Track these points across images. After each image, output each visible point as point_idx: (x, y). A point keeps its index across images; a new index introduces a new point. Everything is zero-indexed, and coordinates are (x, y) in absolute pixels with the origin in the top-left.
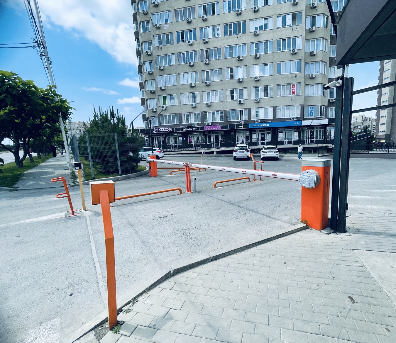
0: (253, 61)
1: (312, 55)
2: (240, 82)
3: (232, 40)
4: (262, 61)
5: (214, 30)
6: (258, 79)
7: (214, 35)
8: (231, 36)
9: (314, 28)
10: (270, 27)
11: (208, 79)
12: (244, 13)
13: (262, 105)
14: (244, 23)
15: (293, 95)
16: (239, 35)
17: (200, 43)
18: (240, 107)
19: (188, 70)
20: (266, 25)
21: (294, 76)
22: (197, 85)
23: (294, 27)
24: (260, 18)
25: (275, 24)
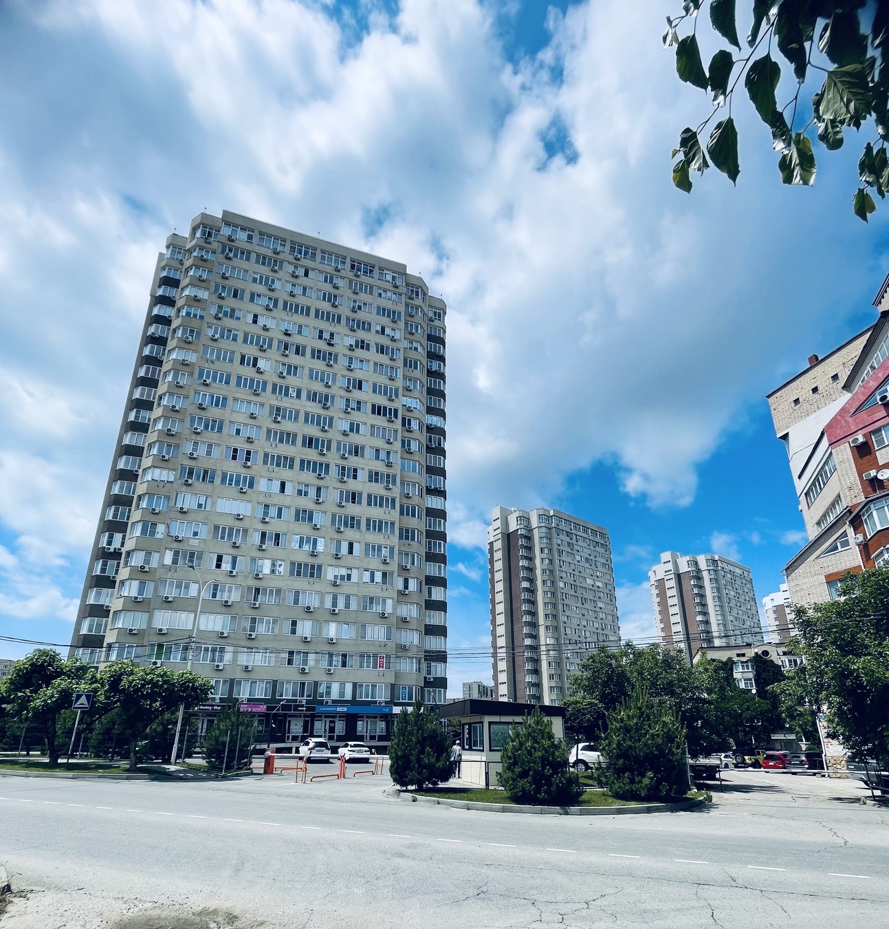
0: (327, 616)
1: (404, 620)
2: (305, 641)
3: (301, 583)
4: (341, 618)
5: (273, 565)
6: (334, 641)
7: (273, 571)
8: (299, 578)
9: (407, 592)
10: (354, 578)
11: (252, 629)
12: (321, 556)
13: (336, 678)
14: (320, 567)
15: (381, 669)
16: (311, 580)
17: (248, 577)
18: (300, 678)
19: (218, 611)
20: (349, 577)
21: (383, 644)
22: (232, 635)
23: (384, 587)
24: (342, 566)
25: (361, 577)
